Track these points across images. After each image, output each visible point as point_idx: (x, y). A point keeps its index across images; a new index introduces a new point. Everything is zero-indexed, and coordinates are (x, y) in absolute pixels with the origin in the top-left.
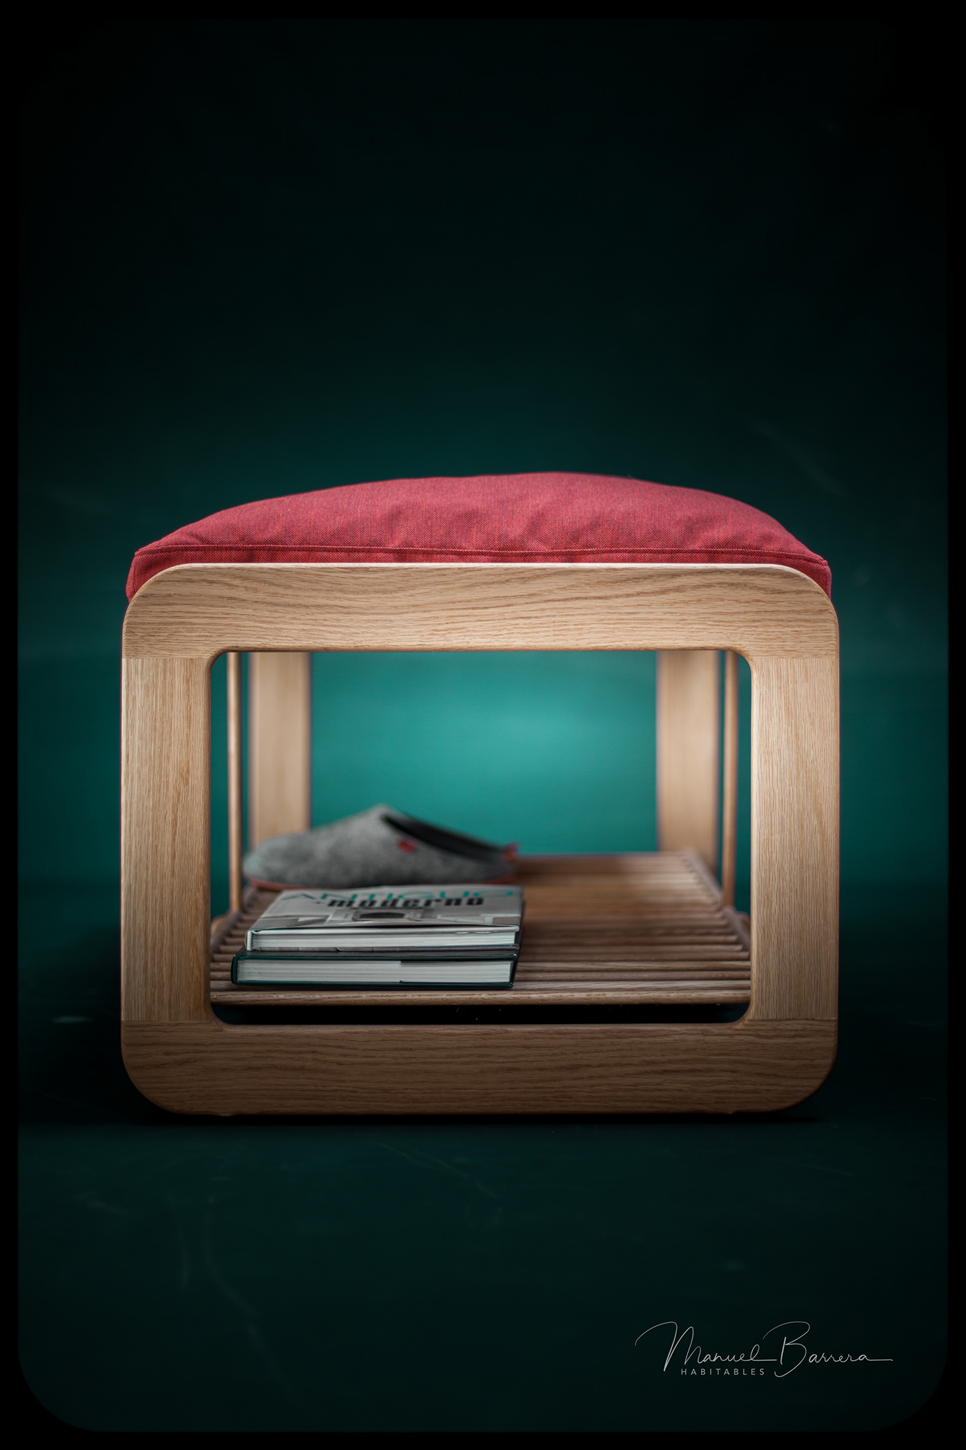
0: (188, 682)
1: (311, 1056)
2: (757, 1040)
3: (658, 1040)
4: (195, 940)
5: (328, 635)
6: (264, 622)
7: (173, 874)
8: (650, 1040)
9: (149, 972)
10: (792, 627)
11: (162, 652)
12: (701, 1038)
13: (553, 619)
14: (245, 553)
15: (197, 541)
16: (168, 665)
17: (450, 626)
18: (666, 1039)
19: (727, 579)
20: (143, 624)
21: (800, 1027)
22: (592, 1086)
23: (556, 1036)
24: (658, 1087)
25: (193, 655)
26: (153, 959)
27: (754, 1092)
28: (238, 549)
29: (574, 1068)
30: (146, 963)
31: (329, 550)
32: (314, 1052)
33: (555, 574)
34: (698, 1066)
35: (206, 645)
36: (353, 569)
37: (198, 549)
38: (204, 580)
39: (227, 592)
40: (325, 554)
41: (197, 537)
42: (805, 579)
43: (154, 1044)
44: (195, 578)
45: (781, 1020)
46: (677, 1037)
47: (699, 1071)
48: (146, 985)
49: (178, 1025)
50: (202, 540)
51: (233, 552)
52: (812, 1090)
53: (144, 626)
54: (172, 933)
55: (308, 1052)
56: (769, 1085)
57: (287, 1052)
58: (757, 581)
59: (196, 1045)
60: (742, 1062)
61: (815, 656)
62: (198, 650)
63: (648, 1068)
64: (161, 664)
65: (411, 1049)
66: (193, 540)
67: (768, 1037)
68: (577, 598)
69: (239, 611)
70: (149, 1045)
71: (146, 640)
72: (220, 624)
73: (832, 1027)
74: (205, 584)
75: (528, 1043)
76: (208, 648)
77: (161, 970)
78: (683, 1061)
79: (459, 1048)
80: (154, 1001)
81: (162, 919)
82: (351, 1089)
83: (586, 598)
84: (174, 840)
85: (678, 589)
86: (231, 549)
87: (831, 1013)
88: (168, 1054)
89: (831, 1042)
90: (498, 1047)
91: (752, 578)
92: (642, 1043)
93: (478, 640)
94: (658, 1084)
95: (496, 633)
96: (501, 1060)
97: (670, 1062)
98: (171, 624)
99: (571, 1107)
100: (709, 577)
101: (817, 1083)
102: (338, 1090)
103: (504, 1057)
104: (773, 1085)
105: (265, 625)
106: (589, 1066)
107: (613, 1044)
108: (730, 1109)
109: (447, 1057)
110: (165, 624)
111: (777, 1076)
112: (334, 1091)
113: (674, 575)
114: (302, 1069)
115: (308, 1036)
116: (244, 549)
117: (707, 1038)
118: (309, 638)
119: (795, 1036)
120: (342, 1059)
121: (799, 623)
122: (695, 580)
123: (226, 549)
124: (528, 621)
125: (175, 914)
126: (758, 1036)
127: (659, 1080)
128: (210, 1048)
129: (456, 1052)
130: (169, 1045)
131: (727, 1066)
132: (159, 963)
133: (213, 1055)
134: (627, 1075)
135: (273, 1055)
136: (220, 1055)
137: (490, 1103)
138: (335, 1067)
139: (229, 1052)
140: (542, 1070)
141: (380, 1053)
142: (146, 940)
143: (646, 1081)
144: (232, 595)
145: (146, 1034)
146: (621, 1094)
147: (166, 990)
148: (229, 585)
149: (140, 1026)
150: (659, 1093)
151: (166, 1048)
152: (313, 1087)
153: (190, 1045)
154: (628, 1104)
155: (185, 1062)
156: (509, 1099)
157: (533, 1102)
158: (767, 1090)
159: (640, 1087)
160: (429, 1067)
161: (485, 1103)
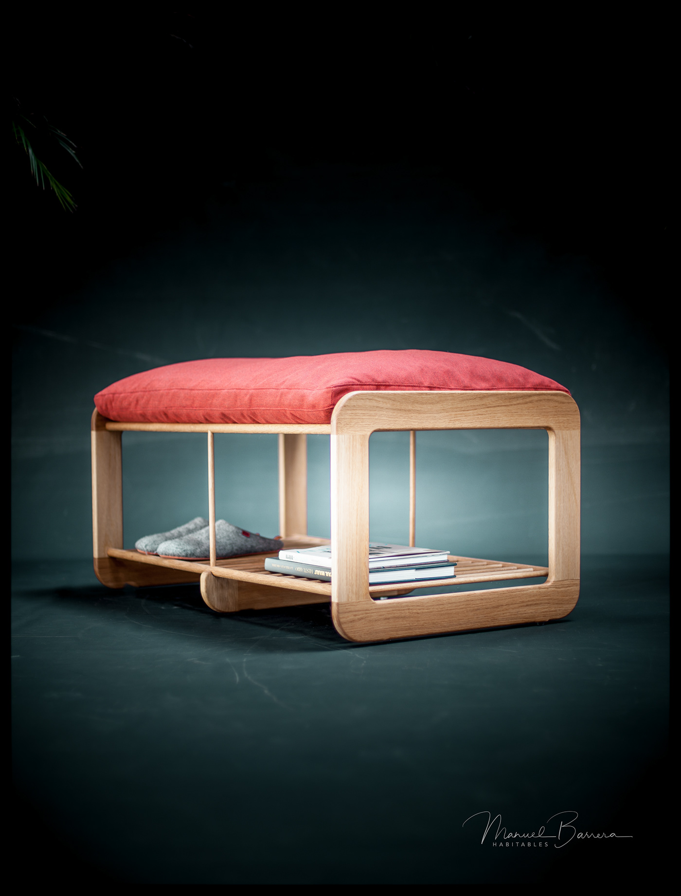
1: (407, 611)
2: (556, 589)
3: (525, 592)
4: (365, 563)
5: (414, 424)
6: (390, 417)
7: (357, 533)
8: (522, 592)
10: (566, 417)
11: (352, 432)
12: (538, 590)
13: (490, 415)
15: (356, 381)
16: (354, 438)
17: (456, 419)
18: (527, 592)
20: (345, 419)
21: (569, 583)
22: (503, 614)
24: (526, 612)
25: (364, 433)
26: (349, 572)
27: (555, 611)
28: (372, 385)
29: (497, 607)
30: (347, 575)
31: (406, 386)
32: (409, 609)
33: (491, 395)
34: (538, 602)
36: (422, 394)
37: (357, 385)
39: (375, 404)
40: (404, 387)
41: (355, 379)
42: (569, 397)
43: (350, 612)
44: (364, 398)
45: (563, 581)
46: (531, 591)
47: (538, 604)
48: (347, 585)
49: (359, 602)
50: (358, 381)
52: (573, 608)
53: (345, 420)
54: (357, 560)
55: (407, 609)
56: (560, 608)
57: (399, 610)
58: (555, 398)
59: (366, 610)
60: (551, 599)
62: (365, 431)
63: (522, 605)
64: (351, 437)
65: (443, 604)
66: (354, 381)
67: (559, 588)
68: (498, 406)
69: (381, 413)
71: (346, 427)
72: (373, 419)
73: (578, 582)
74: (367, 400)
75: (482, 597)
76: (369, 430)
77: (352, 578)
78: (533, 600)
79: (459, 602)
80: (350, 592)
81: (352, 554)
82: (422, 624)
83: (501, 406)
84: (357, 518)
85: (531, 402)
86: (370, 385)
87: (578, 576)
88: (355, 615)
89: (578, 588)
92: (520, 594)
93: (465, 424)
94: (525, 611)
95: (471, 421)
96: (474, 606)
97: (529, 601)
98: (355, 419)
100: (540, 396)
101: (574, 605)
102: (417, 625)
103: (474, 605)
104: (561, 607)
105: (390, 419)
106: (502, 605)
107: (510, 595)
108: (547, 619)
109: (455, 606)
110: (353, 419)
111: (562, 604)
112: (415, 626)
113: (530, 396)
114: (405, 617)
115: (407, 602)
116: (375, 385)
117: (540, 590)
118: (406, 424)
119: (567, 587)
120: (419, 611)
121: (568, 416)
122: (536, 398)
124: (482, 416)
125: (357, 552)
126: (556, 588)
127: (525, 609)
128: (371, 611)
129: (459, 604)
130: (356, 611)
131: (547, 601)
132: (352, 574)
133: (372, 614)
134: (515, 608)
135: (394, 612)
136: (375, 614)
137: (470, 625)
138: (416, 615)
139: (378, 612)
140: (487, 609)
141: (432, 607)
142: (347, 565)
143: (521, 610)
144: (378, 406)
145: (347, 607)
146: (513, 616)
147: (355, 586)
148: (377, 401)
149: (345, 604)
150: (524, 615)
151: (355, 613)
152: (409, 625)
153: (363, 610)
154: (515, 620)
155: (362, 618)
156: (476, 623)
157: (484, 623)
158: (559, 610)
159: (519, 613)
160: (449, 612)
161: (468, 625)
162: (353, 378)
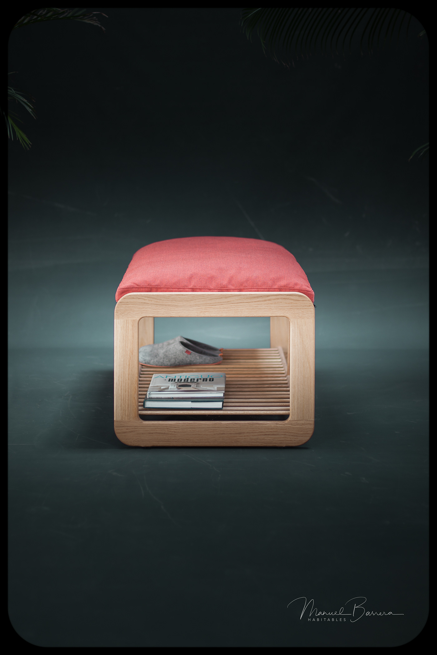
0: (133, 326)
1: (167, 430)
2: (291, 426)
3: (264, 426)
4: (135, 398)
5: (172, 313)
6: (154, 309)
7: (129, 379)
8: (261, 426)
9: (122, 407)
10: (302, 310)
11: (125, 318)
12: (276, 425)
13: (234, 308)
14: (149, 289)
15: (136, 285)
16: (127, 321)
18: (266, 425)
19: (283, 297)
20: (120, 310)
21: (303, 422)
22: (245, 439)
23: (235, 424)
24: (264, 439)
25: (134, 319)
26: (123, 403)
27: (291, 440)
28: (147, 288)
29: (240, 433)
30: (121, 404)
32: (168, 429)
33: (235, 296)
34: (275, 433)
35: (138, 316)
37: (136, 288)
38: (137, 298)
39: (144, 301)
42: (305, 297)
43: (123, 426)
45: (298, 420)
46: (269, 425)
47: (275, 434)
48: (121, 410)
49: (130, 421)
50: (137, 285)
51: (146, 289)
52: (307, 440)
54: (128, 396)
55: (166, 429)
56: (295, 439)
57: (160, 429)
58: (292, 297)
59: (135, 427)
60: (287, 432)
61: (308, 318)
62: (136, 317)
63: (261, 434)
64: (125, 321)
65: (195, 428)
66: (135, 285)
67: (294, 425)
68: (241, 303)
69: (147, 307)
70: (122, 427)
71: (121, 315)
72: (142, 310)
73: (313, 423)
75: (227, 426)
76: (138, 317)
77: (125, 406)
78: (270, 432)
79: (208, 428)
80: (123, 415)
81: (126, 392)
82: (178, 439)
83: (243, 303)
84: (129, 370)
85: (269, 300)
87: (312, 419)
88: (127, 429)
89: (312, 427)
90: (219, 427)
91: (290, 296)
92: (259, 427)
93: (213, 314)
94: (264, 438)
95: (218, 312)
96: (220, 431)
97: (267, 432)
98: (128, 310)
99: (239, 444)
100: (278, 296)
101: (308, 438)
104: (296, 439)
105: (154, 310)
106: (244, 433)
107: (251, 427)
108: (284, 445)
109: (205, 430)
110: (126, 310)
111: (297, 436)
112: (173, 440)
113: (268, 296)
114: (164, 433)
115: (166, 424)
116: (149, 288)
117: (277, 425)
119: (302, 425)
120: (176, 431)
121: (303, 309)
122: (274, 297)
123: (144, 288)
124: (227, 309)
125: (129, 390)
126: (292, 425)
127: (264, 437)
128: (139, 428)
129: (207, 429)
130: (128, 427)
131: (283, 433)
132: (125, 404)
133: (140, 430)
134: (255, 435)
135: (156, 430)
136: (142, 429)
137: (217, 443)
138: (173, 433)
139: (144, 429)
140: (231, 434)
141: (186, 429)
142: (121, 398)
143: (260, 437)
144: (145, 302)
145: (121, 424)
146: (253, 441)
147: (127, 411)
148: (144, 299)
149: (119, 421)
150: (264, 441)
151: (127, 428)
152: (167, 439)
153: (133, 427)
154: (255, 444)
155: (132, 431)
156: (222, 442)
157: (228, 443)
158: (294, 440)
159: (258, 439)
160: (200, 433)
161: (215, 443)
162: (134, 283)
